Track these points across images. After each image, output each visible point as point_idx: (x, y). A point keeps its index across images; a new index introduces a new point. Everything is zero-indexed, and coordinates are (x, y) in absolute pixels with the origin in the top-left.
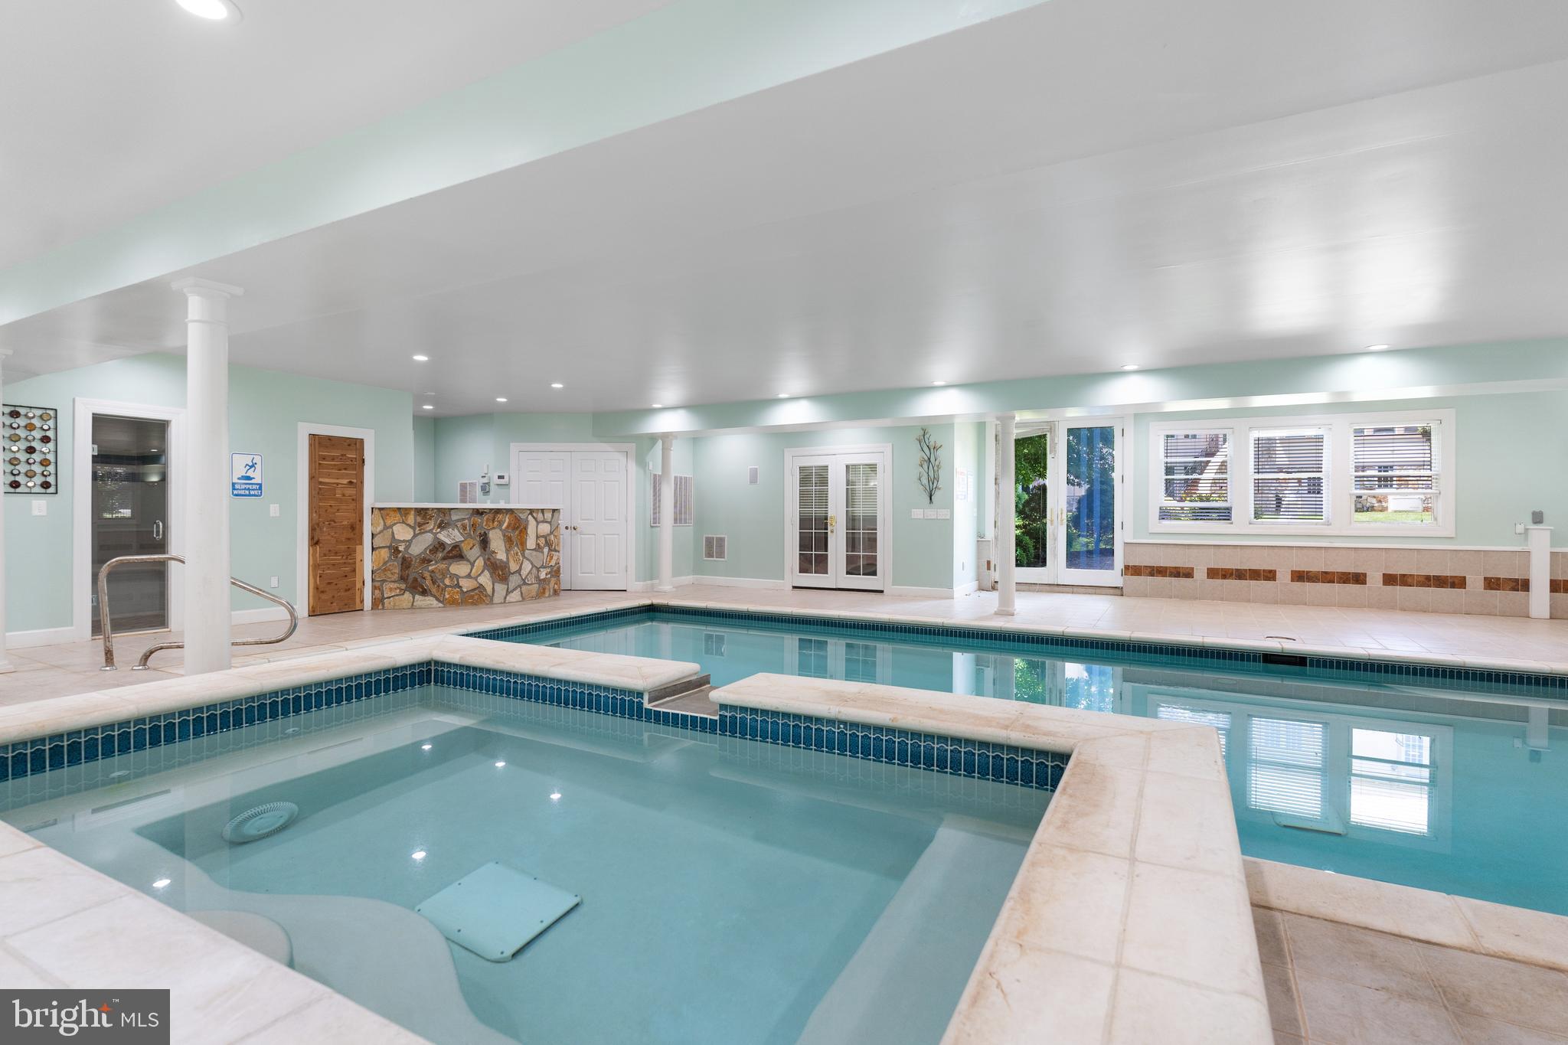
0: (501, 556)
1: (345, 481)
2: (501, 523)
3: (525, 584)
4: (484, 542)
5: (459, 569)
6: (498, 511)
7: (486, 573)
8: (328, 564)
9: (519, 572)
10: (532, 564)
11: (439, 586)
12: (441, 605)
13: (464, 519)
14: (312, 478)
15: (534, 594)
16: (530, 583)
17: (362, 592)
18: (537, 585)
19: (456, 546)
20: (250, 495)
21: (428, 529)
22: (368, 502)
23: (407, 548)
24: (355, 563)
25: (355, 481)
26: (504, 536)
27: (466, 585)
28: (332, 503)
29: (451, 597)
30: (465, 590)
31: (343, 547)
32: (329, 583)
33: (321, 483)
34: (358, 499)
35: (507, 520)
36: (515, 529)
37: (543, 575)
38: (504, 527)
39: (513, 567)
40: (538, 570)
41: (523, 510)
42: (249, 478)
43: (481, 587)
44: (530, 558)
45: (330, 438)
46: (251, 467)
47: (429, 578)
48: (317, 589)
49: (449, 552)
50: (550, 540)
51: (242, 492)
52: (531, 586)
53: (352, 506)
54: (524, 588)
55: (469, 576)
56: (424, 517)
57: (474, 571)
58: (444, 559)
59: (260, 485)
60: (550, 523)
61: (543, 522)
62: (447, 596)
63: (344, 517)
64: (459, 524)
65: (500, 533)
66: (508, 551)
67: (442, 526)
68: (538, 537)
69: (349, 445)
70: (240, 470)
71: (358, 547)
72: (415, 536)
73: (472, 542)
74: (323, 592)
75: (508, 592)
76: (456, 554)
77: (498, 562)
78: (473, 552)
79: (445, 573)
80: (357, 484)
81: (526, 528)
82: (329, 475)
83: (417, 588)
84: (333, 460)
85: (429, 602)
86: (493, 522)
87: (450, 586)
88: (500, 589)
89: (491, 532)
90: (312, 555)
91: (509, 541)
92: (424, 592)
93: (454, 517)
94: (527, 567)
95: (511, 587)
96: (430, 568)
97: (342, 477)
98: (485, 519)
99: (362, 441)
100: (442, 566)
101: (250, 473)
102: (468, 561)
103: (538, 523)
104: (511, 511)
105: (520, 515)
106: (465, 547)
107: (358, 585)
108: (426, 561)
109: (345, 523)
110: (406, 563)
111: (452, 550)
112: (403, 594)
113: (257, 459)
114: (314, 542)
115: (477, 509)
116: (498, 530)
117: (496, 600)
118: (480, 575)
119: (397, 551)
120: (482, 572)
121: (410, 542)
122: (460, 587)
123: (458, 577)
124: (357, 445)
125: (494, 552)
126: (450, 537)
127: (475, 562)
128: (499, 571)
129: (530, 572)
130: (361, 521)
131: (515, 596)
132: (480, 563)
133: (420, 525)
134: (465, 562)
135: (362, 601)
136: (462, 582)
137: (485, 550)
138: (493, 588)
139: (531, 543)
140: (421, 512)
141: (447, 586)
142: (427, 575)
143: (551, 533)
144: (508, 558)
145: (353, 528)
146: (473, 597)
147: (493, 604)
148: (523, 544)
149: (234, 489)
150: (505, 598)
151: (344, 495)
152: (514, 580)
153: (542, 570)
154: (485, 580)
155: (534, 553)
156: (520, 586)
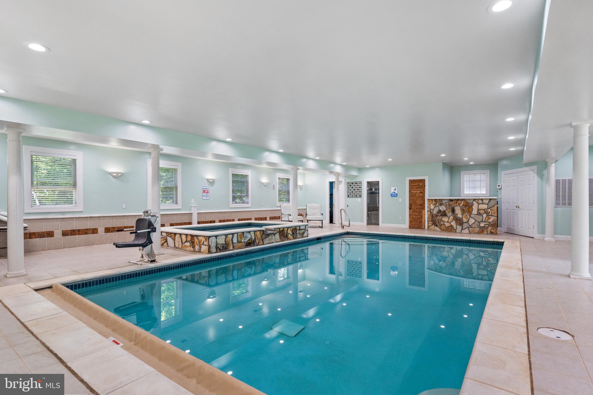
0: (460, 216)
1: (419, 192)
2: (459, 204)
3: (471, 227)
4: (453, 211)
5: (445, 219)
6: (458, 200)
7: (454, 221)
8: (413, 215)
9: (468, 222)
10: (475, 220)
11: (439, 224)
12: (440, 230)
13: (447, 203)
14: (409, 191)
15: (477, 232)
16: (474, 227)
17: (424, 223)
18: (479, 229)
19: (444, 212)
20: (395, 196)
21: (437, 206)
22: (427, 197)
23: (433, 211)
24: (422, 215)
25: (422, 191)
26: (461, 209)
27: (447, 225)
28: (415, 198)
29: (443, 228)
30: (447, 226)
31: (418, 210)
32: (415, 220)
33: (412, 193)
34: (423, 197)
35: (462, 203)
36: (466, 206)
37: (482, 225)
38: (461, 206)
39: (465, 220)
40: (479, 222)
41: (470, 199)
42: (395, 192)
43: (452, 226)
44: (474, 218)
45: (414, 180)
46: (395, 189)
47: (437, 221)
48: (411, 221)
49: (442, 213)
50: (487, 211)
51: (393, 196)
52: (474, 229)
53: (421, 199)
54: (470, 229)
55: (448, 222)
56: (436, 202)
57: (449, 220)
58: (441, 215)
59: (397, 194)
60: (487, 204)
61: (483, 204)
62: (442, 228)
63: (419, 202)
64: (445, 204)
65: (459, 207)
66: (462, 214)
67: (441, 205)
68: (478, 210)
69: (420, 181)
70: (392, 191)
71: (423, 210)
72: (435, 208)
73: (449, 210)
74: (412, 222)
75: (462, 229)
76: (444, 214)
77: (458, 218)
78: (449, 214)
79: (441, 220)
80: (423, 193)
81: (472, 206)
82: (414, 191)
83: (435, 224)
84: (416, 186)
85: (438, 229)
86: (456, 204)
87: (443, 225)
88: (459, 228)
89: (456, 207)
90: (410, 212)
91: (463, 211)
92: (437, 226)
93: (444, 202)
94: (472, 221)
95: (464, 227)
96: (437, 218)
97: (418, 191)
98: (453, 202)
99: (424, 180)
100: (440, 218)
101: (395, 191)
102: (448, 217)
103: (479, 204)
104: (464, 200)
105: (468, 201)
106: (447, 212)
107: (423, 222)
108: (437, 216)
109: (419, 203)
110: (432, 217)
111: (443, 213)
112: (432, 225)
113: (396, 188)
114: (410, 209)
115: (450, 199)
116: (458, 207)
117: (457, 231)
118: (451, 222)
119: (431, 212)
120: (452, 221)
121: (433, 209)
122: (445, 225)
123: (445, 222)
124: (423, 181)
125: (457, 214)
126: (443, 208)
127: (450, 217)
128: (459, 222)
129: (474, 223)
130: (424, 203)
131: (466, 231)
132: (451, 218)
133: (435, 204)
134: (447, 217)
135: (425, 226)
136: (446, 224)
137: (453, 213)
138: (456, 227)
139: (475, 211)
140: (436, 200)
141: (442, 224)
142: (437, 220)
143: (488, 208)
144: (462, 217)
145: (421, 205)
146: (449, 229)
147: (456, 232)
148: (470, 213)
149: (391, 195)
150: (461, 231)
151: (419, 196)
152: (465, 225)
153: (482, 223)
154: (453, 223)
155: (477, 216)
156: (468, 228)
